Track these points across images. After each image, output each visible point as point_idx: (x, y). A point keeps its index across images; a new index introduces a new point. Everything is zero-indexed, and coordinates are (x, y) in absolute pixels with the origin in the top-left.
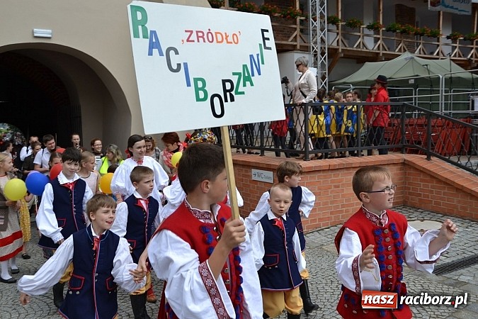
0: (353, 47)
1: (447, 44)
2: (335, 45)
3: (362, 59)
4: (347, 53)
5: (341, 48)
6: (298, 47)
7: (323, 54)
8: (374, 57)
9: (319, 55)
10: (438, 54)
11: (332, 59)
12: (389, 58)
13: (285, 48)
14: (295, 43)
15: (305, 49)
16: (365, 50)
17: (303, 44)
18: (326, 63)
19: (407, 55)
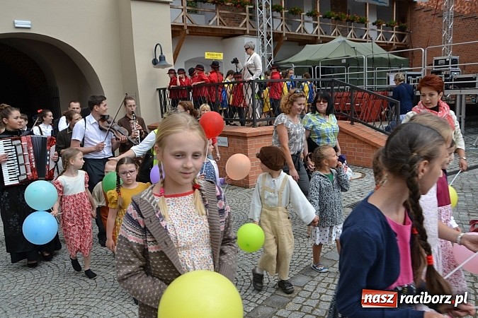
0: (295, 32)
1: (373, 30)
2: (279, 29)
3: (303, 42)
4: (290, 37)
5: (285, 32)
6: (248, 32)
7: (269, 38)
8: (313, 41)
9: (265, 40)
10: (366, 38)
11: (277, 43)
12: (325, 41)
13: (236, 33)
14: (245, 29)
15: (254, 34)
16: (305, 34)
17: (252, 29)
18: (272, 46)
19: (340, 38)
